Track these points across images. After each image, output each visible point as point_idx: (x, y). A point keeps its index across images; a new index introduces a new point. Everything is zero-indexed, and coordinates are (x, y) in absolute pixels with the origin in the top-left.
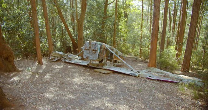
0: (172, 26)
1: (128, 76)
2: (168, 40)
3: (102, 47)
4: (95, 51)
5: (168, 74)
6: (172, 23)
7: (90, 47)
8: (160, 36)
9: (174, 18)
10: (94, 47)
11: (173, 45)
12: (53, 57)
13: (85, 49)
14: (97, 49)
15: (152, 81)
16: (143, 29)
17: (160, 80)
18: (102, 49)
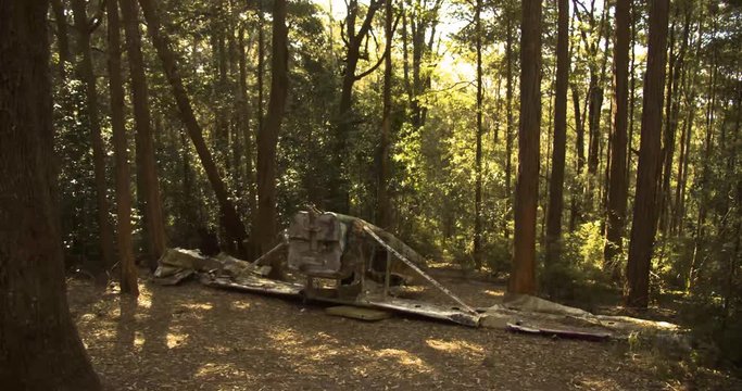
0: (586, 148)
1: (444, 327)
2: (573, 201)
3: (355, 230)
4: (330, 244)
5: (577, 315)
6: (586, 137)
7: (312, 232)
8: (543, 187)
9: (591, 120)
10: (326, 230)
11: (593, 220)
12: (167, 269)
13: (294, 239)
14: (335, 238)
15: (524, 339)
16: (483, 166)
17: (553, 333)
18: (354, 238)
